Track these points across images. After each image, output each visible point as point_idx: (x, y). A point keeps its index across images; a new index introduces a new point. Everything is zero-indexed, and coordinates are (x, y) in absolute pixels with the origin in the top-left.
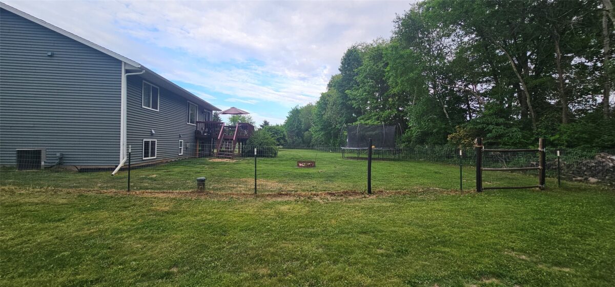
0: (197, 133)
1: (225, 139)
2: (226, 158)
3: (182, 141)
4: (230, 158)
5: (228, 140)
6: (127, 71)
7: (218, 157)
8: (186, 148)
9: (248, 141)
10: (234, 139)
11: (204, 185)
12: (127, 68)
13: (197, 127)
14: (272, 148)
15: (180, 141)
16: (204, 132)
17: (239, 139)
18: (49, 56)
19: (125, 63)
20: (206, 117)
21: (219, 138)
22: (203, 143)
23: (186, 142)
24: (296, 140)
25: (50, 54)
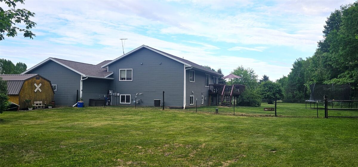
0: (210, 91)
1: (226, 95)
2: (226, 106)
3: (203, 96)
4: (228, 106)
5: (228, 95)
6: (186, 68)
7: (222, 106)
8: (205, 100)
9: (240, 96)
10: (231, 95)
11: (218, 111)
12: (186, 67)
13: (210, 88)
14: (256, 101)
15: (202, 96)
16: (214, 91)
17: (234, 95)
18: (160, 64)
19: (185, 65)
20: (214, 81)
21: (222, 94)
22: (212, 97)
23: (204, 97)
24: (296, 94)
25: (160, 63)
